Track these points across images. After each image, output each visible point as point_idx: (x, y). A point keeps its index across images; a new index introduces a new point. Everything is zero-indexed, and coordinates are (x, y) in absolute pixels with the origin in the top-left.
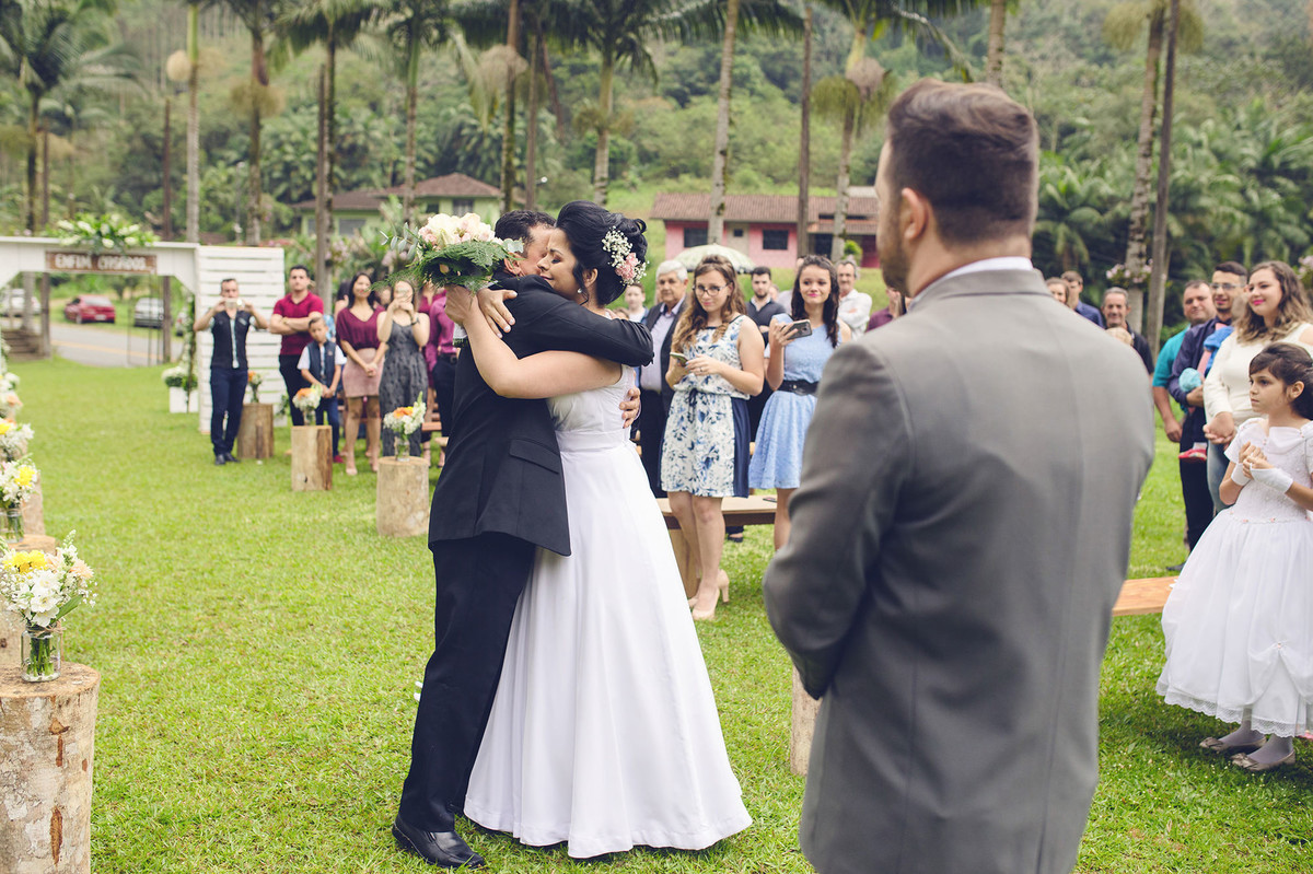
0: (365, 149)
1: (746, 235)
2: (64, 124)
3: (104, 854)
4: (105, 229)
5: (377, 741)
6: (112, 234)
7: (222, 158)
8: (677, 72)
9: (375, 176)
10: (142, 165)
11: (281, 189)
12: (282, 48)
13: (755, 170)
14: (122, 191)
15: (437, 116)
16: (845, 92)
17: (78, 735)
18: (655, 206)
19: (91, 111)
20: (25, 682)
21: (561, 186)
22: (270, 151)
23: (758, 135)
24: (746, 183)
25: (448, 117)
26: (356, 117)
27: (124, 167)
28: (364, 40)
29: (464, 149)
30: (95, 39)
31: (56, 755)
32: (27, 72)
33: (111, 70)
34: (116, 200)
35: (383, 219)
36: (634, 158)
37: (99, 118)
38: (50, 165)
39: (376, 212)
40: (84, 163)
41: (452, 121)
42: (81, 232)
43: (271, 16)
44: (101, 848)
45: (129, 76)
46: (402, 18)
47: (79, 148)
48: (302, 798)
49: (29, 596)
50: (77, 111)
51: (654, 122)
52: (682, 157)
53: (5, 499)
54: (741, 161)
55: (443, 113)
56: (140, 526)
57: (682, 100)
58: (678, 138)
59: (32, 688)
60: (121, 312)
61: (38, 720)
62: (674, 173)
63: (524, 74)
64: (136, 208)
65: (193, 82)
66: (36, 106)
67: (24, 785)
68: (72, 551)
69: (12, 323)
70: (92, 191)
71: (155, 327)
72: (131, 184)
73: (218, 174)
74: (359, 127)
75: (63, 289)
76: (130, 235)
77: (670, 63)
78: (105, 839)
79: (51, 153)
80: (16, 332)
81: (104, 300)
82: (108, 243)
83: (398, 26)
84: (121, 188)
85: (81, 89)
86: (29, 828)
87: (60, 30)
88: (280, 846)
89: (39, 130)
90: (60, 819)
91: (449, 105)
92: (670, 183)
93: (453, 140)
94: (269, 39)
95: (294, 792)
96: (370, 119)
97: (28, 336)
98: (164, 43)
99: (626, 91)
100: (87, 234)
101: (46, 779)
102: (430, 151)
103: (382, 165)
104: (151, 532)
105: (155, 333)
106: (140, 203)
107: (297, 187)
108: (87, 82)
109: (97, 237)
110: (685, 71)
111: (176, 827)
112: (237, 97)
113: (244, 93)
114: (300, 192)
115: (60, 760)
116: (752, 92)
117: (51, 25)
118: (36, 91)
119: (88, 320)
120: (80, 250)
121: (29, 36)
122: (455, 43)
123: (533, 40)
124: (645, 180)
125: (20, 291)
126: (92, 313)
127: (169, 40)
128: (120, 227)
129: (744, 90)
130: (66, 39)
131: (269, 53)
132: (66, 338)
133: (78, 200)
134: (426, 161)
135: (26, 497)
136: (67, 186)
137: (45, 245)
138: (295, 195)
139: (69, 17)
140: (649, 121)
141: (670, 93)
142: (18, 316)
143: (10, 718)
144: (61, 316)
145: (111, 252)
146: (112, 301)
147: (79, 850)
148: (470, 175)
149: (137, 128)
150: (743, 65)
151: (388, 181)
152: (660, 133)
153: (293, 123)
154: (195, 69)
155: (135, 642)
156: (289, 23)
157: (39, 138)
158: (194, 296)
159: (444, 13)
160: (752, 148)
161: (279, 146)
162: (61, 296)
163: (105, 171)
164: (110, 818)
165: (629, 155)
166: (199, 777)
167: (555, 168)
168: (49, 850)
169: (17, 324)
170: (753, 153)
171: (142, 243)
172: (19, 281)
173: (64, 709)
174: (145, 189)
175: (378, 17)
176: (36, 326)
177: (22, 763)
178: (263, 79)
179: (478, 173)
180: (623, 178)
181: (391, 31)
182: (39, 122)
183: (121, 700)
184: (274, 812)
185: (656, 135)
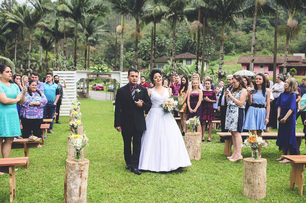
0: (165, 47)
1: (264, 67)
2: (94, 43)
3: (90, 199)
4: (100, 68)
5: (149, 182)
6: (102, 69)
7: (130, 50)
8: (246, 24)
9: (167, 53)
10: (111, 52)
11: (144, 57)
12: (143, 24)
13: (267, 49)
14: (106, 59)
15: (182, 38)
16: (287, 29)
17: (85, 172)
18: (239, 60)
19: (100, 40)
20: (75, 161)
21: (214, 55)
22: (141, 48)
23: (268, 40)
24: (265, 53)
25: (185, 38)
26: (162, 39)
27: (107, 52)
28: (163, 20)
29: (190, 46)
30: (101, 23)
31: (80, 176)
32: (85, 31)
33: (104, 30)
34: (105, 61)
35: (169, 64)
36: (234, 47)
37: (101, 41)
38: (90, 53)
39: (167, 63)
40: (98, 52)
41: (187, 39)
42: (95, 69)
43: (141, 16)
44: (89, 197)
45: (108, 32)
46: (172, 15)
47: (97, 48)
48: (131, 192)
49: (76, 143)
50: (97, 40)
51: (239, 38)
52: (248, 47)
53: (75, 127)
54: (263, 47)
55: (184, 37)
56: (104, 136)
57: (247, 31)
58: (246, 42)
59: (77, 162)
60: (105, 87)
61: (77, 168)
62: (245, 51)
63: (202, 28)
64: (110, 62)
65: (122, 32)
66: (87, 39)
67: (74, 181)
68: (85, 135)
69: (80, 90)
70: (99, 59)
71: (112, 91)
72: (108, 57)
73: (129, 54)
74: (163, 41)
75: (92, 82)
76: (105, 70)
77: (244, 22)
78: (90, 196)
79: (90, 50)
80: (81, 92)
81: (101, 85)
82: (101, 71)
83: (171, 16)
84: (106, 58)
85: (97, 35)
86: (75, 190)
87: (93, 22)
88: (124, 200)
89: (88, 45)
90: (81, 189)
91: (186, 35)
92: (244, 54)
93: (187, 44)
94: (140, 21)
95: (129, 190)
96: (166, 39)
97: (84, 93)
98: (117, 22)
99: (232, 30)
100: (96, 69)
101: (78, 180)
102: (181, 47)
103: (169, 50)
104: (106, 137)
105: (112, 93)
106: (110, 61)
107: (148, 56)
108: (99, 33)
109: (98, 70)
110: (248, 24)
111: (104, 195)
112: (132, 35)
113: (134, 34)
114: (148, 58)
115: (81, 177)
116: (267, 29)
117: (91, 21)
118: (87, 36)
119: (97, 90)
120: (94, 73)
121: (86, 23)
122: (185, 20)
123: (204, 19)
124: (237, 53)
125: (82, 83)
126: (98, 88)
127: (118, 22)
128: (103, 68)
129: (264, 28)
130: (94, 24)
131: (140, 24)
132: (92, 94)
133: (96, 61)
134: (180, 49)
135: (78, 126)
136: (94, 58)
137: (87, 72)
138: (147, 59)
139: (95, 19)
140: (238, 37)
141: (243, 30)
142: (82, 89)
143: (72, 167)
144: (92, 89)
145: (101, 73)
146: (103, 85)
147: (84, 196)
148: (191, 53)
149: (110, 43)
150: (264, 22)
151: (170, 55)
152: (241, 40)
153: (147, 41)
154: (123, 29)
155: (100, 160)
156: (145, 17)
157: (88, 47)
158: (119, 84)
159: (182, 13)
160: (266, 44)
161: (143, 47)
162: (92, 84)
163: (102, 54)
164: (91, 192)
165: (233, 47)
166: (110, 186)
167: (213, 51)
168: (78, 195)
169: (81, 90)
170: (267, 45)
171: (108, 71)
172: (82, 80)
173: (82, 166)
174: (112, 58)
175: (166, 15)
176: (85, 91)
177: (74, 177)
178: (138, 31)
179: (193, 52)
180: (231, 52)
181: (169, 18)
182: (88, 43)
183: (96, 171)
184: (124, 194)
185: (240, 41)
